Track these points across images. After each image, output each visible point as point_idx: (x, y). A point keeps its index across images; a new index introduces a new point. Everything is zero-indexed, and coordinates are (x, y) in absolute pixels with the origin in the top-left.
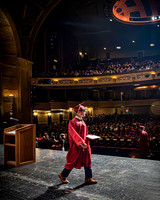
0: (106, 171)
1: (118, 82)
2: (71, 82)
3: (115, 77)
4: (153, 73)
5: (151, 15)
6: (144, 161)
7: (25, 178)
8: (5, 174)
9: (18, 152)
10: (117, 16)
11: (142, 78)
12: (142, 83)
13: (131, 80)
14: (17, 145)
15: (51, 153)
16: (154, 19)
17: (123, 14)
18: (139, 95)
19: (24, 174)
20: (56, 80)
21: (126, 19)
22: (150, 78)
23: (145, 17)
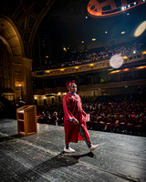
1: (94, 68)
2: (59, 72)
3: (92, 65)
4: (125, 57)
5: (121, 6)
6: (120, 135)
7: (31, 144)
8: (18, 140)
9: (26, 126)
13: (106, 66)
14: (25, 121)
15: (47, 127)
16: (123, 8)
17: (96, 10)
19: (30, 141)
20: (48, 71)
21: (99, 14)
23: (115, 8)
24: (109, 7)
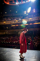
0: (2, 53)
1: (6, 24)
3: (5, 22)
4: (17, 21)
5: (16, 2)
10: (5, 2)
11: (14, 23)
12: (13, 24)
13: (10, 23)
17: (7, 2)
18: (12, 28)
22: (16, 23)
23: (14, 3)
24: (12, 2)
